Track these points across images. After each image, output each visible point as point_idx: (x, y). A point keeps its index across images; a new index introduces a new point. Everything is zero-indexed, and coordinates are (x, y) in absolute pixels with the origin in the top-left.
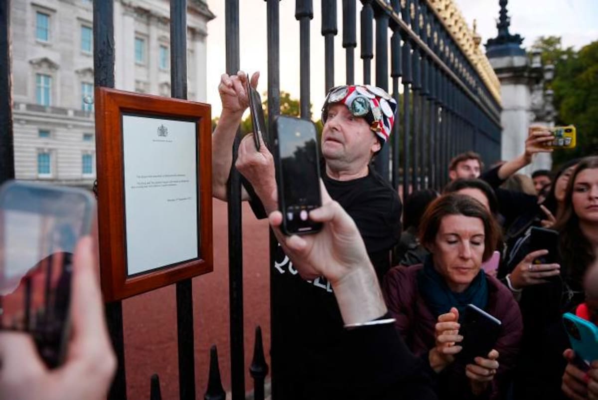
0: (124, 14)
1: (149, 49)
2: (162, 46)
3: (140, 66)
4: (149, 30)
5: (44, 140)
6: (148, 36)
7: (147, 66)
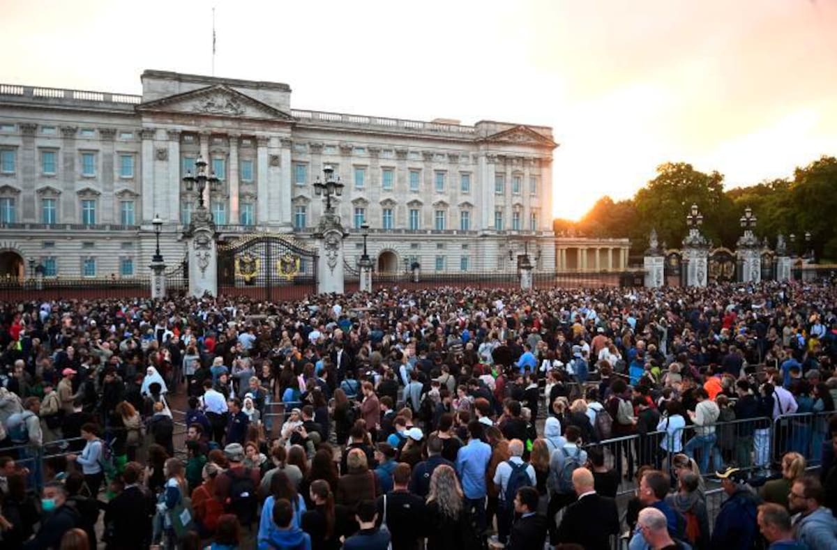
0: (488, 163)
1: (505, 182)
2: (515, 177)
3: (499, 195)
4: (505, 169)
5: (439, 250)
6: (505, 173)
7: (504, 195)
